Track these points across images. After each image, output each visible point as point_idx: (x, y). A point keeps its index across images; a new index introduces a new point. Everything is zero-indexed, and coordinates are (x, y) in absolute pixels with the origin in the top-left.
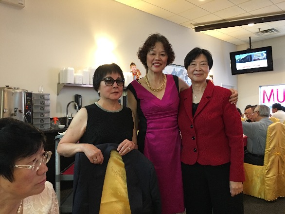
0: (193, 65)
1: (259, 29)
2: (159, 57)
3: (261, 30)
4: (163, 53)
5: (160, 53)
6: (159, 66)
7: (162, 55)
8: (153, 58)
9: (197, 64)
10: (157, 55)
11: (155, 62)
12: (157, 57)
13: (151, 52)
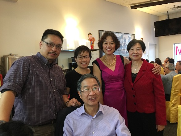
0: (132, 50)
1: (174, 6)
2: (110, 45)
3: (175, 6)
4: (112, 43)
5: (110, 43)
6: (110, 51)
7: (112, 44)
8: (106, 46)
9: (135, 50)
10: (109, 44)
11: (107, 48)
12: (108, 45)
13: (105, 43)
